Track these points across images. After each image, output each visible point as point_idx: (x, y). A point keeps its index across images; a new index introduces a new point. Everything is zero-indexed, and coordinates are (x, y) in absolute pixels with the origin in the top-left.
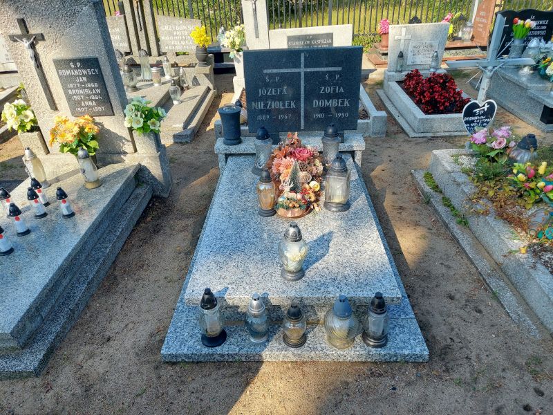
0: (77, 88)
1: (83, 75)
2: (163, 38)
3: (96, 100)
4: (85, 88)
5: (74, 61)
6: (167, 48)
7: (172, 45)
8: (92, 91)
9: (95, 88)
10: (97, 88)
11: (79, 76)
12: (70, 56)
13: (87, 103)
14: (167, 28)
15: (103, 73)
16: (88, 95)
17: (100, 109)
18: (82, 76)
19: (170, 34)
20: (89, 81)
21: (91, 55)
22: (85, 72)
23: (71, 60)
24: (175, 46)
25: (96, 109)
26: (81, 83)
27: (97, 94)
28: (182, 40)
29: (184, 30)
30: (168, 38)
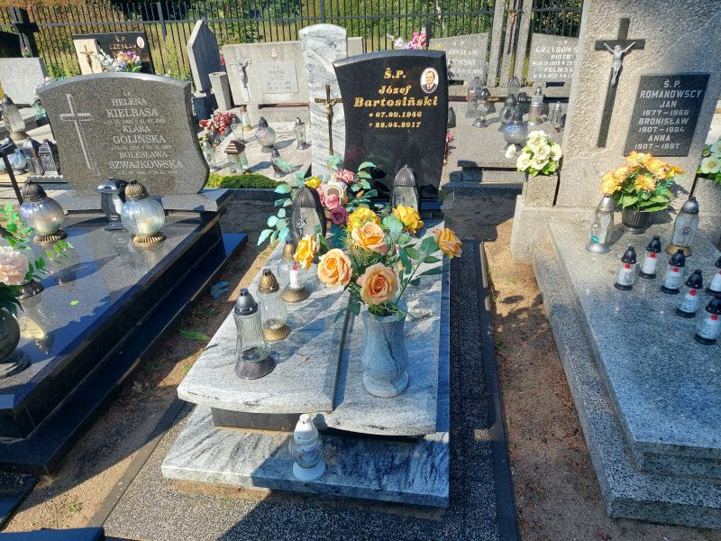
0: (656, 116)
1: (675, 98)
3: (672, 134)
4: (666, 116)
5: (672, 78)
6: (535, 76)
7: (542, 73)
8: (675, 120)
9: (680, 117)
10: (686, 117)
11: (667, 99)
12: (670, 72)
13: (656, 138)
14: (543, 50)
15: (705, 96)
16: (666, 127)
17: (672, 146)
18: (671, 100)
19: (547, 57)
20: (678, 108)
21: (703, 71)
22: (680, 94)
23: (668, 77)
25: (667, 146)
26: (665, 109)
27: (680, 126)
29: (567, 53)
30: (541, 63)
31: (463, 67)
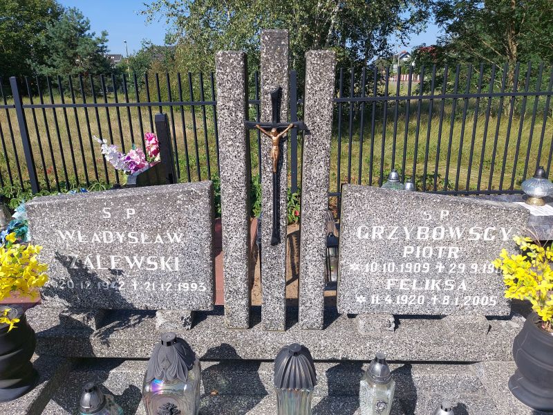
2: (354, 267)
6: (361, 299)
7: (382, 291)
14: (377, 232)
19: (390, 252)
24: (394, 293)
28: (433, 274)
29: (449, 242)
30: (373, 267)
31: (145, 276)
